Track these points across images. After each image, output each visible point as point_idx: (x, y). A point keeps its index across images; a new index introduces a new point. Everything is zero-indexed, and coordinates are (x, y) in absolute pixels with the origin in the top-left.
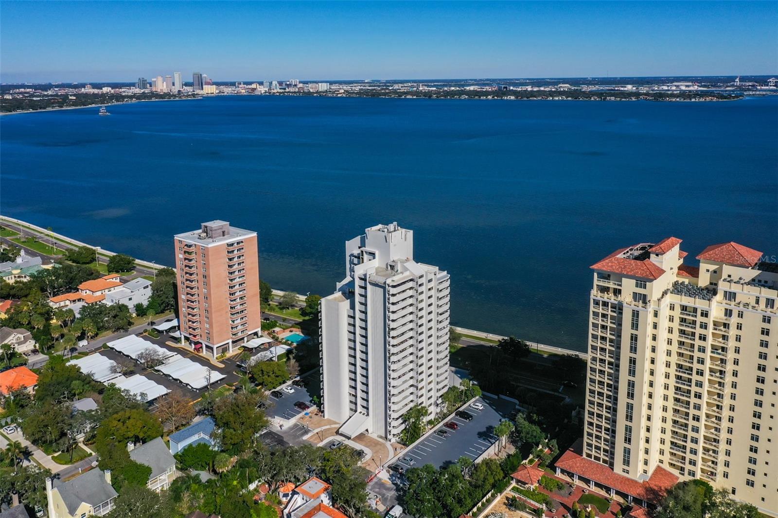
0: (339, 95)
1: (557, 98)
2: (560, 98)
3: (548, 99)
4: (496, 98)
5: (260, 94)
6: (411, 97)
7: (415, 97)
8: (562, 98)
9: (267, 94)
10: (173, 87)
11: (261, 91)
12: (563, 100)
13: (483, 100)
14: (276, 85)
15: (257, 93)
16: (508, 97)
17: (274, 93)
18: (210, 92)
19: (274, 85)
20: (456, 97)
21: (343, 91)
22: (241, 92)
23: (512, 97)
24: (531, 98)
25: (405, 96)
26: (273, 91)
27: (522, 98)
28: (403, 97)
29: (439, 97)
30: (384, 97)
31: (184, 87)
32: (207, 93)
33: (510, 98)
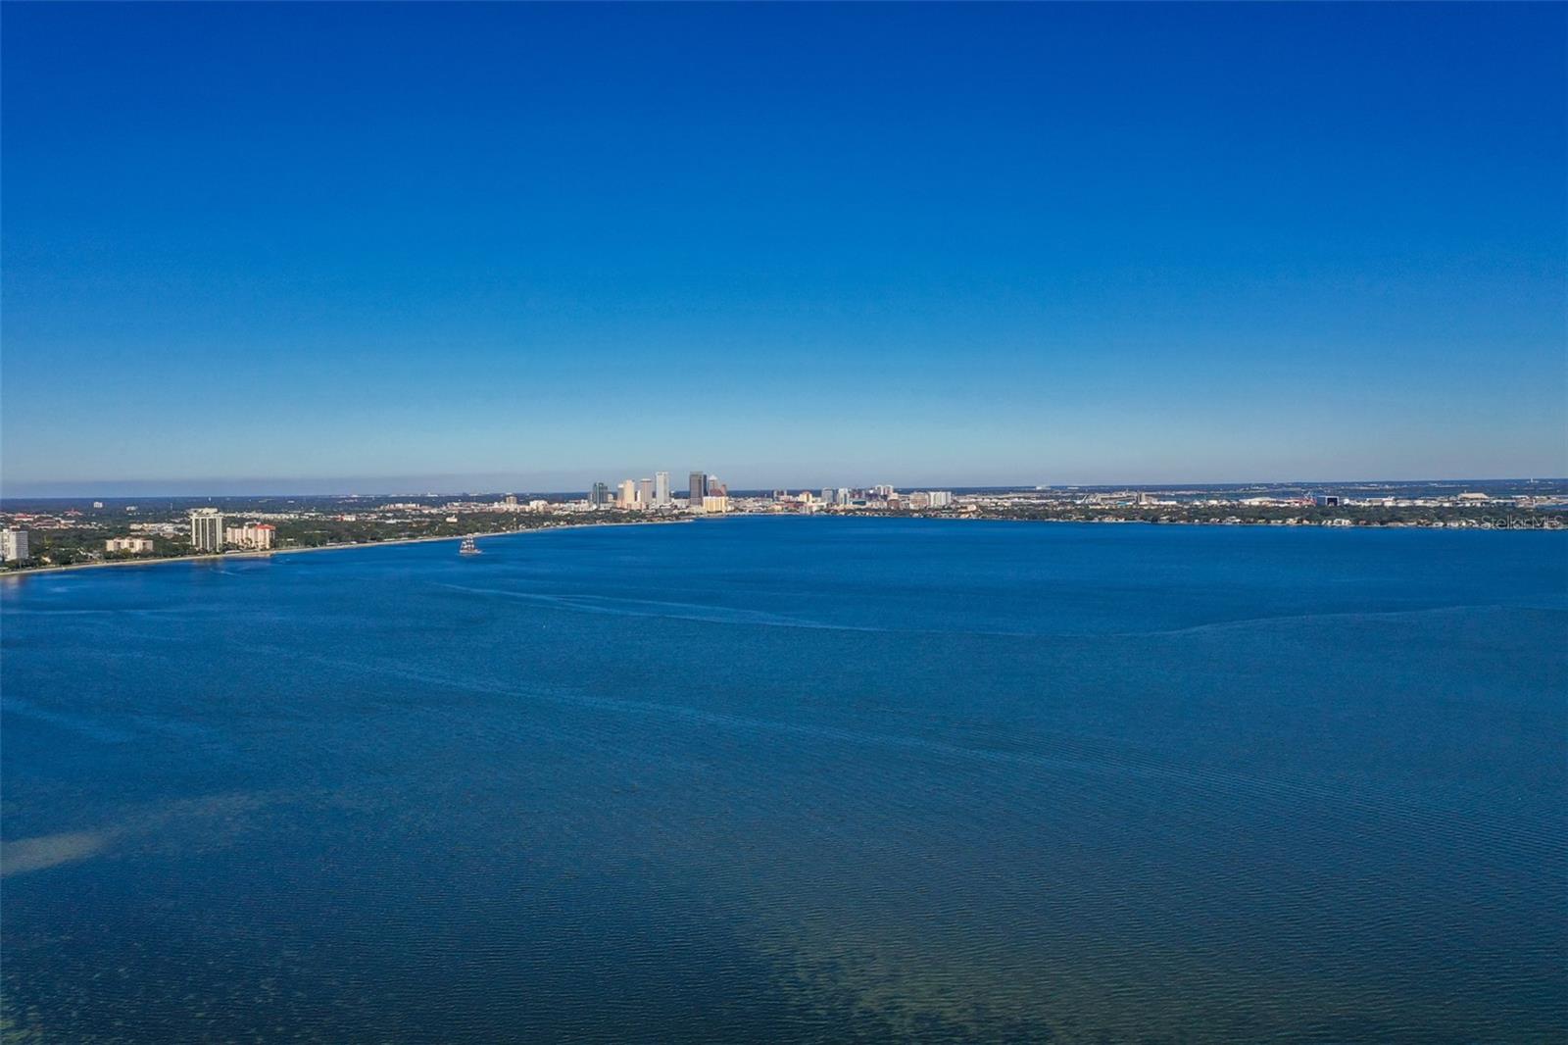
0: (963, 516)
1: (1455, 525)
2: (1464, 524)
3: (1434, 525)
4: (1305, 522)
5: (808, 512)
6: (1114, 521)
7: (1122, 521)
8: (1467, 522)
9: (823, 513)
10: (654, 500)
11: (811, 507)
12: (1470, 529)
13: (1275, 526)
14: (845, 496)
15: (803, 511)
16: (1335, 521)
17: (836, 511)
18: (714, 510)
19: (842, 495)
20: (1212, 520)
21: (975, 508)
22: (773, 510)
23: (1343, 521)
24: (1390, 524)
25: (1100, 519)
26: (835, 507)
27: (1368, 523)
28: (1096, 520)
29: (1175, 520)
30: (1055, 520)
31: (673, 500)
32: (708, 512)
33: (1340, 522)
